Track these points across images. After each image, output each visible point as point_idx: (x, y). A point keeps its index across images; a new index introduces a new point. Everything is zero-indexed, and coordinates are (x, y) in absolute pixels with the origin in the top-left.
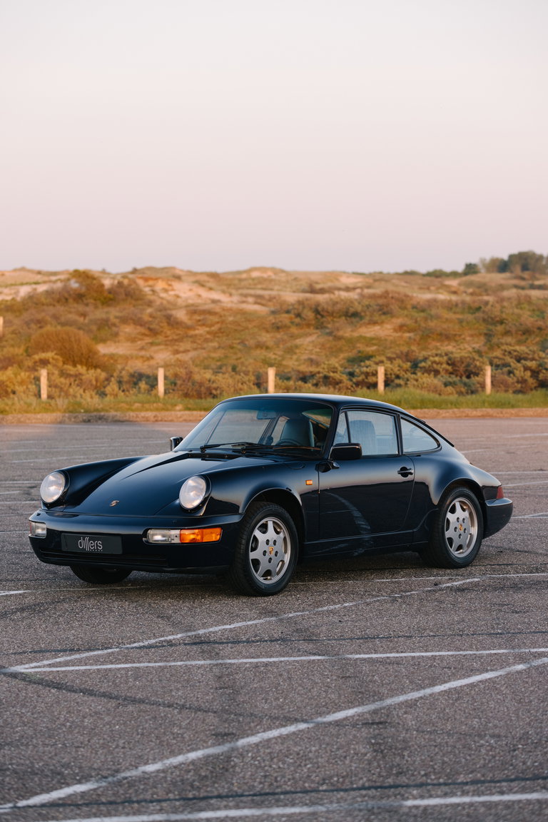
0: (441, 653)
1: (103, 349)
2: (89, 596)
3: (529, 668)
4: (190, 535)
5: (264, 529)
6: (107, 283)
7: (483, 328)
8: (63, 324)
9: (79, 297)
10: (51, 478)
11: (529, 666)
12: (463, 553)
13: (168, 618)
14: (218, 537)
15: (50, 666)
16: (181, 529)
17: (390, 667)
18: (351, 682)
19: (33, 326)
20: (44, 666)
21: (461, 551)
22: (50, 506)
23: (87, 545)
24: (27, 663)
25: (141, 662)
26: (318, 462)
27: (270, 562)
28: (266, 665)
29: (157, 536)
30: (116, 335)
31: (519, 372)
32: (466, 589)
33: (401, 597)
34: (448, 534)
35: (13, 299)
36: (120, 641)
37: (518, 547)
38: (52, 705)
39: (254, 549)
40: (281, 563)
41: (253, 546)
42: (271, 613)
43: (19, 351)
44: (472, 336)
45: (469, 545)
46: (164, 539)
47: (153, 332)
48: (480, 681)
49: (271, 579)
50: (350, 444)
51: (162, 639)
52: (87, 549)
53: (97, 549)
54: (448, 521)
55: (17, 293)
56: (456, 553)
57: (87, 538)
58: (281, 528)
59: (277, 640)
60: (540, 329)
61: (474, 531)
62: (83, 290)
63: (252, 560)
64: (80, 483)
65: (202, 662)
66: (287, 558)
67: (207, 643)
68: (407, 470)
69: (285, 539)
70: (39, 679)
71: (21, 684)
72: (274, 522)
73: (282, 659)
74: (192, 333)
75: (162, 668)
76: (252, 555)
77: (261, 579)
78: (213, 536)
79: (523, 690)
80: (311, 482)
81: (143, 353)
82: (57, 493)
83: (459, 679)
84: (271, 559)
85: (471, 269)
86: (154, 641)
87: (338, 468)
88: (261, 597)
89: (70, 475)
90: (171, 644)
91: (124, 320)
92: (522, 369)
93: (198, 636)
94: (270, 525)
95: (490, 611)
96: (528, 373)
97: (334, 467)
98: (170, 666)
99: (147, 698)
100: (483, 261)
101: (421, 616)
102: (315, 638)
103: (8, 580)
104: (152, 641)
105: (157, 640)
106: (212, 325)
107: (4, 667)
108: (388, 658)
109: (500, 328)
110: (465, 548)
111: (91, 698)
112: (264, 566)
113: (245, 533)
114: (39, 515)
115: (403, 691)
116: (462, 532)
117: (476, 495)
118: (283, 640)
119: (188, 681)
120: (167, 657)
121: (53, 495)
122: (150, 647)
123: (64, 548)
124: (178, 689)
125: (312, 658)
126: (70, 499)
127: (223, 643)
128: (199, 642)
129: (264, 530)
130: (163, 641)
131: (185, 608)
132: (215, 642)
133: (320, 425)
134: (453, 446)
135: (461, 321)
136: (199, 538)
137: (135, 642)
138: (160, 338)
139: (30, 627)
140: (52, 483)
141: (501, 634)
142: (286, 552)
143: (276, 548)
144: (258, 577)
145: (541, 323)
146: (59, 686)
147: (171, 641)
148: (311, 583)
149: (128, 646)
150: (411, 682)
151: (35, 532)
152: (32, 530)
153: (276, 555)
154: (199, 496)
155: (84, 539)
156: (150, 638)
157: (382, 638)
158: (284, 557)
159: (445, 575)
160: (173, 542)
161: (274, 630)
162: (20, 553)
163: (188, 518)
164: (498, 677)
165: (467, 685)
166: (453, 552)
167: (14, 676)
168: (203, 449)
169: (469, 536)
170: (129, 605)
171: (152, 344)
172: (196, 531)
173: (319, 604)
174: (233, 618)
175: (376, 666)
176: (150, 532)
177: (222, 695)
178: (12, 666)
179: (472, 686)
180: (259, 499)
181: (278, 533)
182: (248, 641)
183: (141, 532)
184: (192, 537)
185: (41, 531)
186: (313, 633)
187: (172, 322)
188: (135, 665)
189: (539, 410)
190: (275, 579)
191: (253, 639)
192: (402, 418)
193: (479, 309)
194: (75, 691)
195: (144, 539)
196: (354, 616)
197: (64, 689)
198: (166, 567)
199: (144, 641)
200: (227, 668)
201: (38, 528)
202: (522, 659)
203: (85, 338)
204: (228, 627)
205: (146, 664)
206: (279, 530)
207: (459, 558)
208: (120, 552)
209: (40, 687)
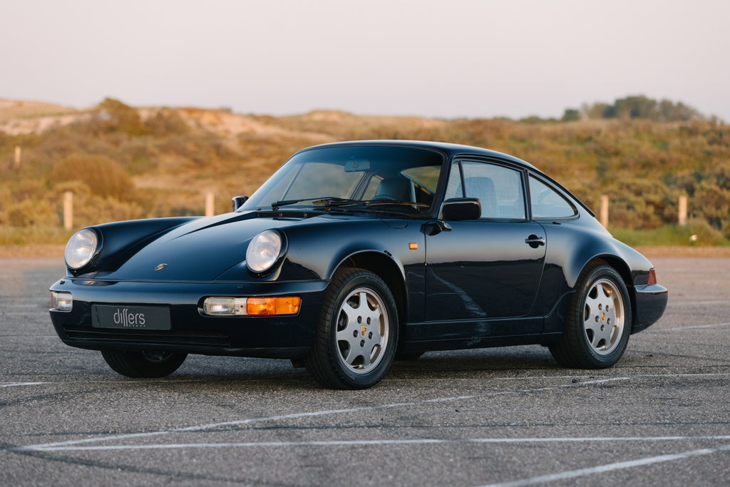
0: (595, 439)
1: (140, 183)
2: (127, 388)
3: (717, 452)
4: (259, 305)
5: (355, 301)
6: (144, 115)
7: (595, 161)
8: (90, 152)
9: (111, 129)
10: (79, 236)
11: (715, 450)
12: (605, 349)
13: (232, 407)
14: (296, 309)
15: (76, 445)
16: (249, 297)
17: (532, 450)
18: (482, 462)
19: (56, 155)
20: (69, 445)
21: (604, 347)
22: (77, 273)
23: (125, 320)
24: (45, 443)
25: (198, 443)
26: (425, 222)
27: (362, 345)
28: (366, 446)
29: (217, 306)
30: (155, 166)
31: (641, 208)
32: (614, 386)
33: (531, 392)
34: (588, 324)
35: (32, 133)
36: (169, 425)
37: (671, 352)
38: (80, 480)
39: (341, 328)
40: (376, 348)
41: (341, 324)
42: (366, 403)
43: (40, 184)
44: (581, 170)
45: (613, 340)
46: (226, 310)
47: (200, 164)
48: (656, 463)
49: (363, 368)
50: (464, 199)
51: (225, 423)
52: (126, 325)
53: (139, 324)
54: (588, 308)
55: (37, 125)
56: (597, 350)
57: (125, 310)
58: (376, 303)
59: (376, 426)
60: (663, 162)
61: (620, 322)
62: (115, 122)
63: (339, 341)
64: (117, 245)
65: (280, 444)
66: (384, 342)
67: (285, 428)
68: (537, 238)
69: (381, 317)
70: (62, 457)
71: (38, 461)
72: (368, 295)
73: (386, 442)
74: (245, 165)
75: (228, 449)
76: (340, 336)
77: (351, 368)
78: (290, 306)
79: (715, 471)
80: (416, 246)
81: (186, 187)
82: (88, 257)
83: (625, 461)
84: (363, 341)
85: (571, 115)
86: (214, 425)
87: (450, 230)
88: (350, 390)
89: (103, 234)
90: (236, 428)
91: (165, 150)
92: (644, 204)
93: (273, 422)
94: (363, 299)
95: (650, 404)
96: (651, 210)
97: (444, 229)
98: (237, 447)
99: (208, 473)
100: (585, 106)
101: (561, 408)
102: (426, 425)
103: (22, 374)
104: (212, 425)
105: (217, 424)
106: (269, 156)
107: (15, 446)
108: (526, 442)
109: (615, 161)
110: (608, 343)
111: (132, 474)
112: (354, 351)
113: (331, 306)
114: (62, 283)
115: (553, 470)
116: (605, 322)
117: (622, 276)
118: (384, 426)
119: (263, 460)
120: (232, 439)
121: (81, 259)
122: (209, 430)
123: (95, 324)
124: (250, 467)
125: (426, 441)
126: (104, 264)
127: (305, 428)
128: (275, 427)
129: (356, 305)
130: (225, 426)
131: (253, 399)
132: (295, 427)
133: (423, 189)
134: (593, 216)
135: (568, 153)
136: (271, 309)
137: (189, 426)
138: (208, 171)
139: (49, 412)
140: (80, 244)
141: (669, 424)
142: (382, 334)
143: (370, 328)
144: (347, 363)
145: (663, 155)
146: (89, 463)
147: (235, 425)
148: (413, 381)
149: (180, 429)
150: (562, 463)
151: (57, 305)
152: (54, 302)
153: (370, 337)
154: (271, 256)
155: (121, 312)
156: (208, 423)
157: (514, 426)
158: (380, 340)
159: (584, 375)
160: (237, 313)
161: (371, 417)
162: (38, 352)
163: (256, 284)
164: (678, 460)
165: (640, 467)
166: (593, 347)
167: (30, 453)
168: (275, 206)
169: (614, 329)
170: (179, 395)
171: (198, 177)
172: (268, 300)
173: (429, 396)
174: (314, 407)
175: (512, 449)
176: (207, 301)
177: (309, 473)
178: (25, 444)
179: (645, 467)
180: (348, 264)
181: (373, 309)
182: (338, 427)
183: (196, 302)
184: (262, 307)
185: (65, 303)
186: (423, 421)
187: (221, 151)
188: (190, 445)
189: (665, 249)
190: (368, 368)
191: (345, 425)
192: (531, 175)
193: (589, 139)
194: (112, 468)
195: (199, 309)
196: (474, 407)
197: (96, 465)
198: (228, 347)
199: (202, 425)
200: (314, 449)
201: (61, 300)
202: (705, 444)
203: (118, 169)
204: (310, 414)
205: (205, 445)
206: (374, 305)
207: (600, 355)
208: (168, 327)
209: (64, 463)
